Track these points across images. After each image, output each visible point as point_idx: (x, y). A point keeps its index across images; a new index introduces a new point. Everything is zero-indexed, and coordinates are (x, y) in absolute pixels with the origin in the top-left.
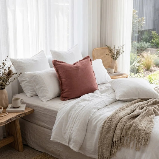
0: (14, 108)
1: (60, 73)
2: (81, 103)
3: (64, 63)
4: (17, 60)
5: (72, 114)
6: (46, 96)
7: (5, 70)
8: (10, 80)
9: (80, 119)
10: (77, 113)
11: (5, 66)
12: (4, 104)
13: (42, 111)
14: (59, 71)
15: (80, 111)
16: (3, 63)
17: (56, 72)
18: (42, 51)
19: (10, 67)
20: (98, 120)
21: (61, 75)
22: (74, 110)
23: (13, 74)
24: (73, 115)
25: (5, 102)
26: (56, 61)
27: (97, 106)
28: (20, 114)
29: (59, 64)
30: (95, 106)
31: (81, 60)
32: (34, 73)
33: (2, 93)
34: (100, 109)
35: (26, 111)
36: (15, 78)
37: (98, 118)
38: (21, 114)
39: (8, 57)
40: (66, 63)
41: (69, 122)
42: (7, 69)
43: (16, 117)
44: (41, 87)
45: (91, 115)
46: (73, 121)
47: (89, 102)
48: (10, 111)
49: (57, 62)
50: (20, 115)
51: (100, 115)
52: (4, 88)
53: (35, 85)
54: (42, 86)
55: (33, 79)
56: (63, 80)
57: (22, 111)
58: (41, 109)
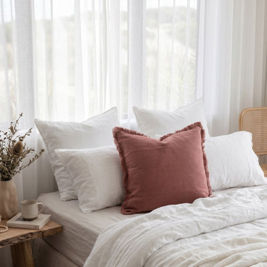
0: (25, 220)
1: (126, 155)
2: (146, 221)
3: (139, 134)
4: (49, 124)
5: (120, 244)
6: (88, 201)
7: (14, 141)
8: (21, 164)
9: (129, 256)
10: (128, 243)
11: (14, 133)
12: (7, 210)
13: (75, 231)
14: (125, 150)
15: (135, 239)
16: (11, 129)
17: (118, 153)
18: (113, 108)
19: (23, 137)
20: (164, 261)
21: (127, 160)
22: (127, 234)
23: (28, 152)
24: (120, 246)
25: (10, 208)
26: (122, 129)
27: (174, 232)
28: (30, 233)
29: (126, 137)
30: (169, 232)
31: (180, 131)
32: (73, 152)
33: (4, 188)
34: (182, 240)
35: (46, 229)
36: (32, 160)
37: (165, 258)
38: (32, 234)
39: (21, 115)
40: (142, 135)
41: (110, 260)
42: (18, 140)
43: (21, 238)
44: (82, 182)
45: (155, 249)
46: (117, 258)
47: (162, 222)
48: (14, 224)
49: (122, 132)
50: (30, 236)
51: (173, 252)
52: (8, 179)
53: (73, 177)
54: (85, 181)
55: (69, 164)
56: (130, 170)
57: (36, 227)
58: (74, 228)
